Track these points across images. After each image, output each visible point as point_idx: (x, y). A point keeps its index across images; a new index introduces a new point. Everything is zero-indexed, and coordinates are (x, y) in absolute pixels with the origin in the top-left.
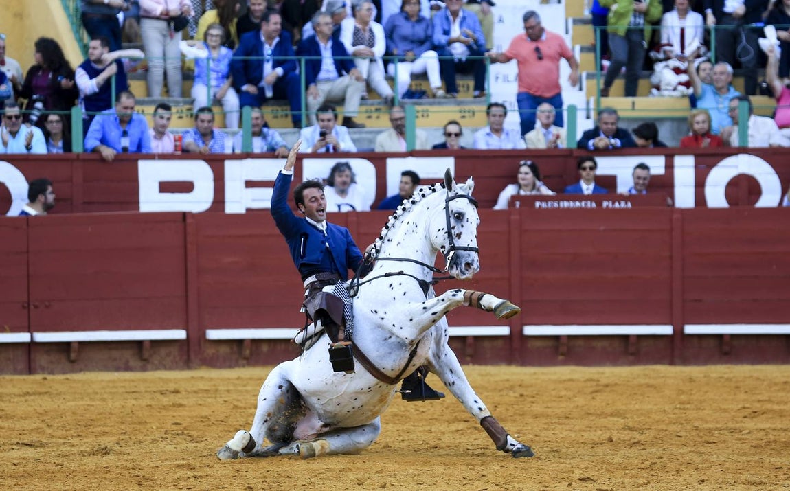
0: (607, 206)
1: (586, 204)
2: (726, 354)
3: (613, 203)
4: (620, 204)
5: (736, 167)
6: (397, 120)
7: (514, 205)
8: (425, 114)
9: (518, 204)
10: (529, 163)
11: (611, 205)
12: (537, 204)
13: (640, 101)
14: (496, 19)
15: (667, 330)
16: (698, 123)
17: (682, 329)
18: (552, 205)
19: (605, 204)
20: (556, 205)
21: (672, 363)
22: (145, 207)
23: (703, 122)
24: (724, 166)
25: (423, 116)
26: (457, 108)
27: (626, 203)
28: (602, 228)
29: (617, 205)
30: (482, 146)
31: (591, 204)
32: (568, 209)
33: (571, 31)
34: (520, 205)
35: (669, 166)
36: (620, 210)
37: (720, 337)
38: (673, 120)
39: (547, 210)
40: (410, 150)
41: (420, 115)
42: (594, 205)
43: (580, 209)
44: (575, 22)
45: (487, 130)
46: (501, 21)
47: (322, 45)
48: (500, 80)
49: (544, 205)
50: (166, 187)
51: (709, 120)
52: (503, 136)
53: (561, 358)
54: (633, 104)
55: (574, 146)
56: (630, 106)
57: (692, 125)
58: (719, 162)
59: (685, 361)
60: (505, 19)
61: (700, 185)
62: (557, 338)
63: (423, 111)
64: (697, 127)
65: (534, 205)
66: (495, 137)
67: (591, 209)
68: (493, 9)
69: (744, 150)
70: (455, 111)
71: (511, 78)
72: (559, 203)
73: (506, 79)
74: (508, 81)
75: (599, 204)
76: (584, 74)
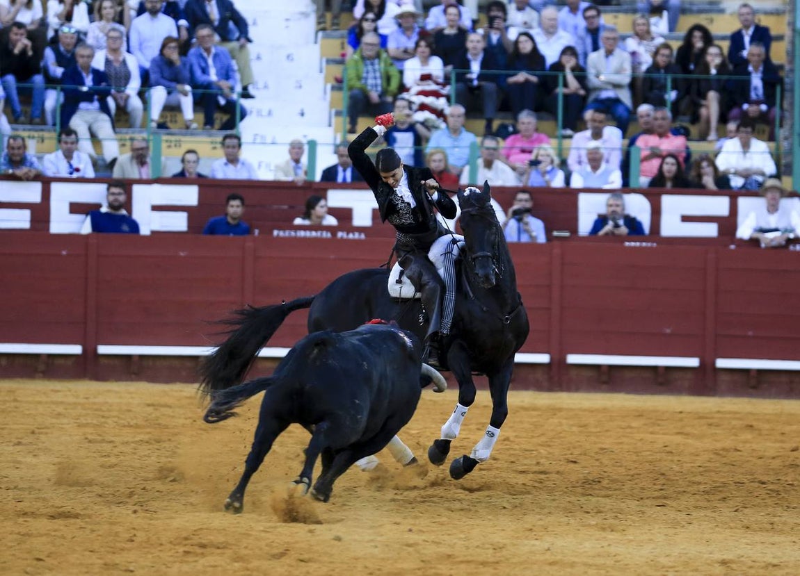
1: (321, 234)
3: (348, 234)
4: (354, 235)
6: (138, 149)
8: (178, 144)
9: (257, 232)
11: (345, 236)
12: (276, 233)
14: (253, 56)
16: (434, 161)
18: (289, 234)
19: (340, 234)
20: (293, 234)
23: (440, 161)
25: (176, 146)
26: (209, 139)
27: (360, 235)
28: (332, 257)
29: (351, 236)
30: (220, 175)
31: (326, 234)
33: (324, 71)
34: (259, 233)
36: (354, 241)
39: (284, 239)
40: (155, 177)
41: (173, 144)
42: (329, 235)
43: (315, 239)
44: (328, 62)
45: (224, 160)
46: (259, 58)
47: (84, 74)
49: (281, 234)
51: (446, 159)
52: (239, 166)
57: (429, 163)
60: (265, 56)
63: (176, 141)
64: (433, 165)
65: (272, 233)
66: (231, 166)
67: (326, 240)
68: (249, 46)
70: (206, 142)
71: (265, 113)
72: (295, 232)
73: (259, 113)
74: (261, 115)
75: (334, 234)
76: (333, 111)
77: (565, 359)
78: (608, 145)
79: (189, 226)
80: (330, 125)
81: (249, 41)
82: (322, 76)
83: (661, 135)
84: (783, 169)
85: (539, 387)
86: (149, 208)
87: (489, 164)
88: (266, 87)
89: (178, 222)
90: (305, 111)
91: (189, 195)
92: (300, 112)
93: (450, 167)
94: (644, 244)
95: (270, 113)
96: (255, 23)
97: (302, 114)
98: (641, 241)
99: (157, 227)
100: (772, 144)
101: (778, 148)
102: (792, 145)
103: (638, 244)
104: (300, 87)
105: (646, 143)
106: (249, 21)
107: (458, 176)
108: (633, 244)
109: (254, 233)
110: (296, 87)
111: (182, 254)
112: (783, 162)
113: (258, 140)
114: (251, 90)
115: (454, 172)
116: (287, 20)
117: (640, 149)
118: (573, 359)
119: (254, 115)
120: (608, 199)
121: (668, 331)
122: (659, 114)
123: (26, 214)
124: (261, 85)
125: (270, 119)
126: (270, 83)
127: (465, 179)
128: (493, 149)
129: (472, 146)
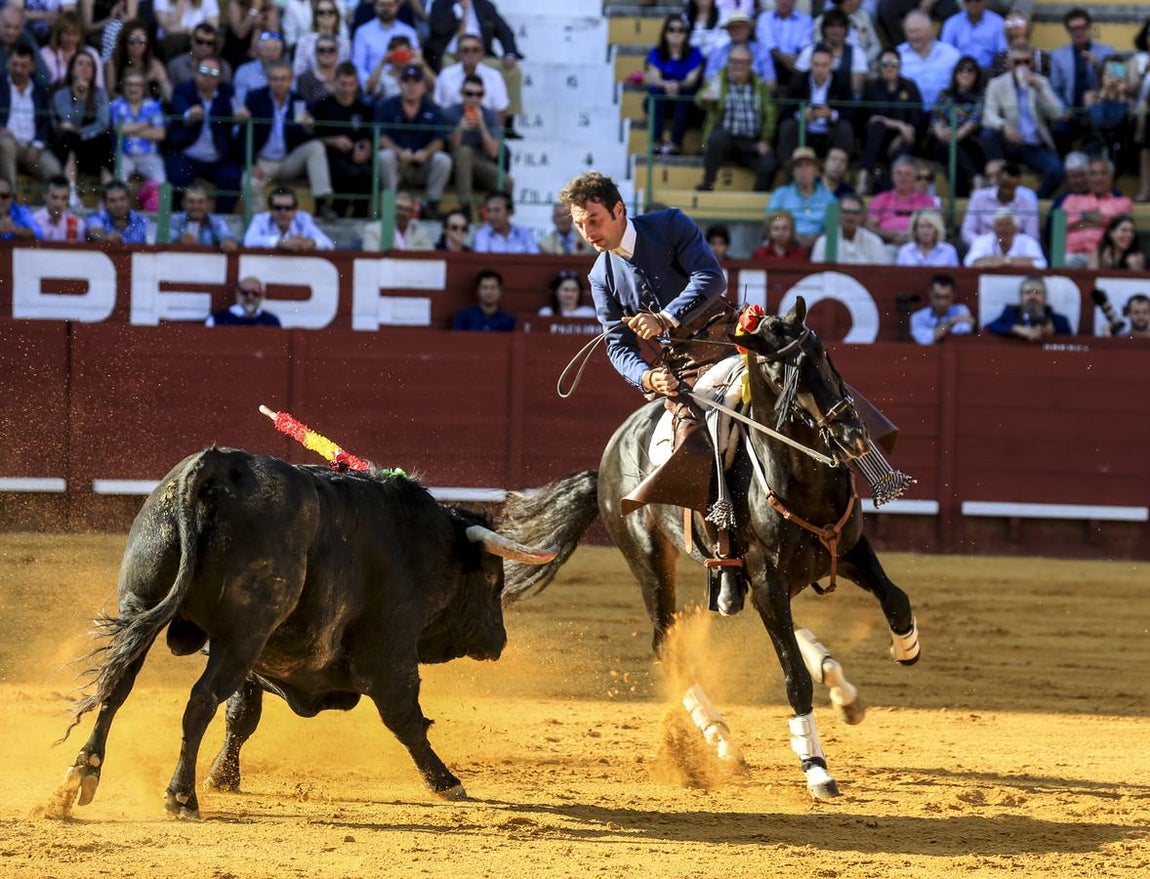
5: (820, 288)
9: (528, 326)
10: (573, 273)
12: (554, 328)
16: (777, 228)
18: (573, 330)
20: (577, 330)
22: (19, 312)
23: (784, 228)
33: (620, 101)
34: (532, 329)
38: (746, 223)
39: (566, 336)
40: (384, 249)
44: (625, 88)
45: (490, 228)
48: (522, 162)
49: (562, 329)
50: (51, 286)
52: (511, 236)
54: (695, 200)
56: (689, 203)
57: (768, 230)
58: (798, 280)
60: (535, 80)
64: (775, 234)
65: (549, 329)
66: (499, 238)
68: (520, 64)
69: (830, 266)
71: (537, 158)
72: (582, 328)
73: (529, 160)
74: (532, 163)
76: (633, 158)
77: (959, 508)
78: (1021, 208)
79: (433, 317)
80: (629, 177)
81: (519, 57)
82: (616, 110)
83: (1099, 196)
85: (922, 548)
86: (375, 292)
87: (849, 235)
88: (539, 123)
89: (418, 313)
90: (594, 157)
91: (433, 275)
92: (585, 157)
93: (798, 238)
94: (1071, 348)
95: (544, 160)
96: (523, 33)
97: (590, 162)
98: (1067, 343)
99: (387, 319)
103: (1062, 347)
104: (587, 123)
105: (1075, 205)
106: (516, 28)
107: (810, 250)
108: (1055, 347)
109: (523, 328)
110: (580, 124)
111: (424, 357)
113: (528, 197)
114: (518, 128)
115: (804, 243)
116: (568, 29)
117: (1066, 214)
118: (970, 508)
119: (522, 161)
120: (1023, 284)
121: (1105, 470)
122: (1097, 166)
123: (205, 299)
124: (531, 120)
125: (544, 168)
126: (545, 118)
127: (819, 254)
128: (855, 212)
129: (830, 207)
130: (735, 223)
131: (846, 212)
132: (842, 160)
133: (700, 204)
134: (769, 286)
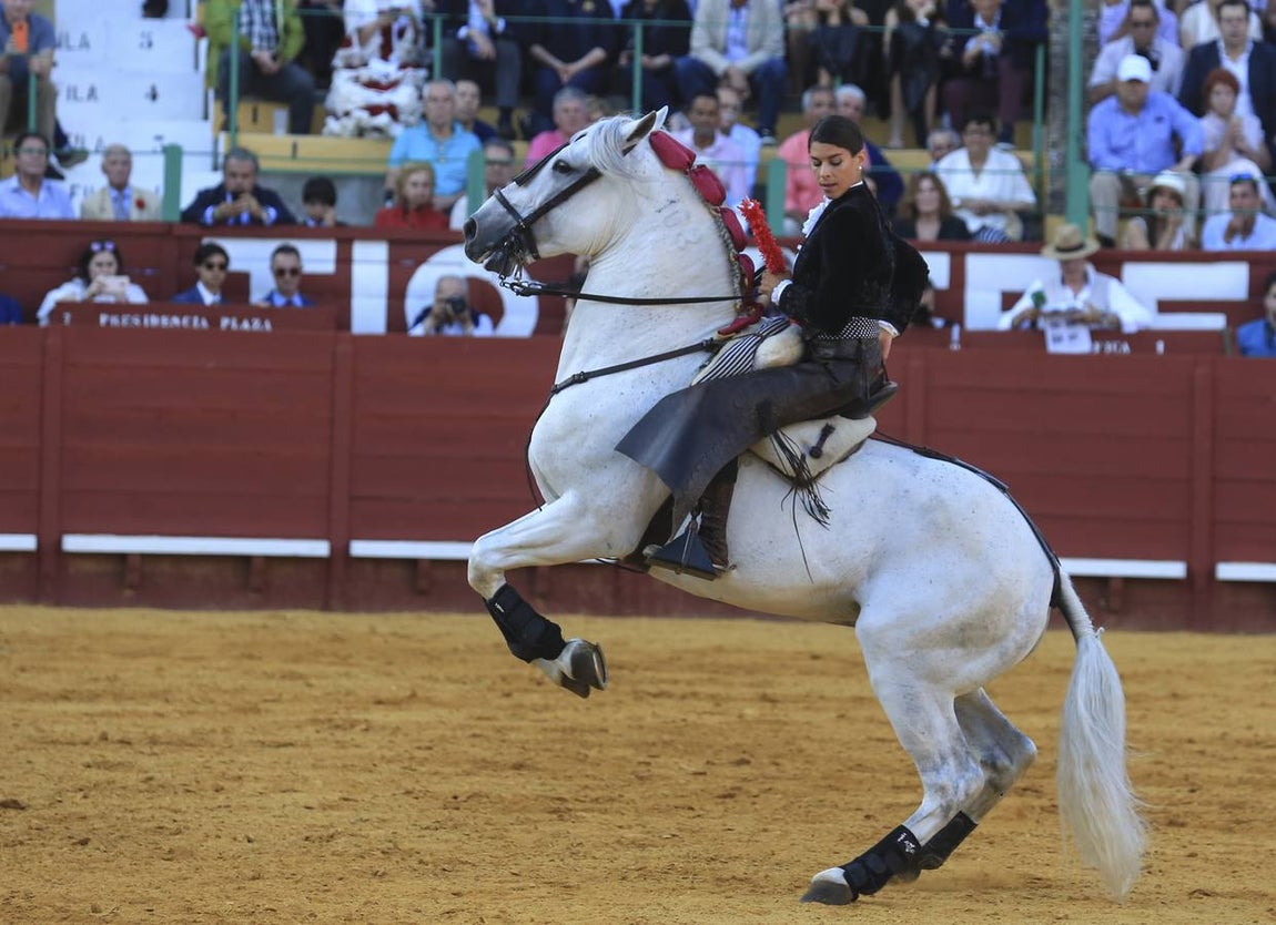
0: (229, 327)
1: (190, 322)
2: (423, 593)
3: (240, 322)
4: (251, 324)
5: (460, 264)
7: (61, 320)
9: (67, 317)
10: (109, 245)
11: (234, 325)
12: (103, 319)
13: (306, 143)
15: (320, 548)
16: (415, 185)
17: (347, 548)
18: (130, 321)
19: (225, 322)
20: (136, 321)
21: (326, 607)
23: (422, 184)
24: (440, 264)
27: (263, 323)
28: (211, 365)
29: (246, 325)
31: (200, 322)
32: (159, 330)
34: (72, 320)
35: (344, 260)
36: (251, 334)
37: (412, 564)
38: (363, 178)
39: (120, 330)
42: (204, 323)
43: (180, 330)
45: (13, 182)
49: (114, 320)
51: (431, 183)
52: (43, 194)
53: (128, 593)
54: (295, 147)
55: (176, 218)
56: (288, 151)
58: (432, 253)
59: (350, 605)
61: (397, 294)
62: (122, 558)
64: (410, 191)
65: (97, 320)
66: (28, 196)
67: (200, 332)
71: (83, 92)
72: (141, 318)
73: (72, 94)
74: (75, 97)
75: (214, 322)
78: (724, 157)
80: (206, 117)
84: (1048, 202)
88: (85, 44)
90: (160, 90)
92: (149, 90)
95: (92, 93)
97: (154, 96)
100: (1029, 156)
101: (1039, 162)
102: (1064, 157)
104: (150, 45)
107: (448, 211)
109: (63, 320)
110: (142, 45)
112: (1048, 188)
115: (441, 205)
124: (75, 40)
125: (92, 104)
126: (91, 38)
127: (458, 220)
128: (503, 164)
129: (473, 156)
130: (346, 177)
131: (491, 163)
132: (473, 96)
133: (301, 152)
134: (393, 262)
